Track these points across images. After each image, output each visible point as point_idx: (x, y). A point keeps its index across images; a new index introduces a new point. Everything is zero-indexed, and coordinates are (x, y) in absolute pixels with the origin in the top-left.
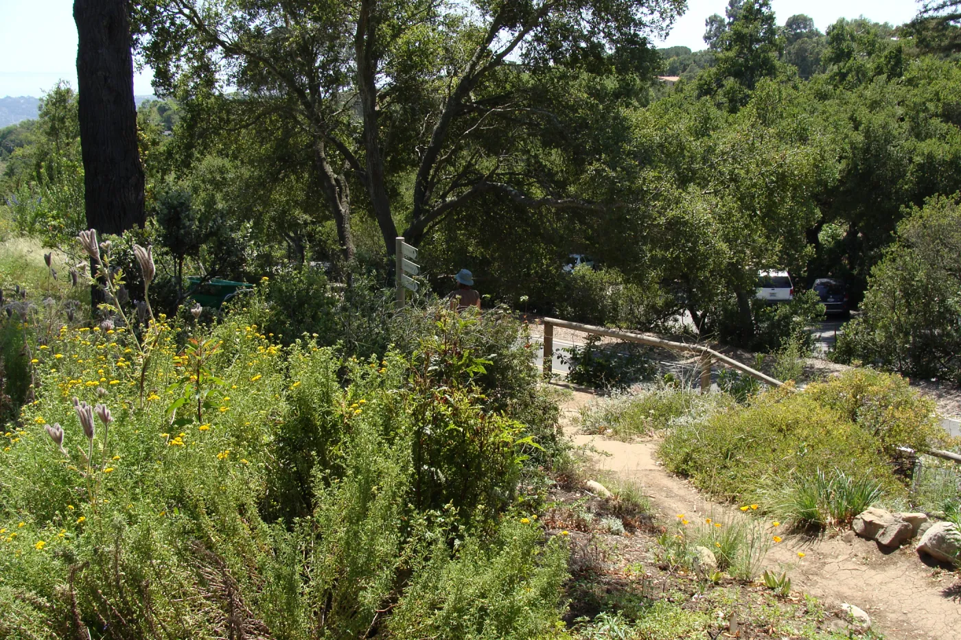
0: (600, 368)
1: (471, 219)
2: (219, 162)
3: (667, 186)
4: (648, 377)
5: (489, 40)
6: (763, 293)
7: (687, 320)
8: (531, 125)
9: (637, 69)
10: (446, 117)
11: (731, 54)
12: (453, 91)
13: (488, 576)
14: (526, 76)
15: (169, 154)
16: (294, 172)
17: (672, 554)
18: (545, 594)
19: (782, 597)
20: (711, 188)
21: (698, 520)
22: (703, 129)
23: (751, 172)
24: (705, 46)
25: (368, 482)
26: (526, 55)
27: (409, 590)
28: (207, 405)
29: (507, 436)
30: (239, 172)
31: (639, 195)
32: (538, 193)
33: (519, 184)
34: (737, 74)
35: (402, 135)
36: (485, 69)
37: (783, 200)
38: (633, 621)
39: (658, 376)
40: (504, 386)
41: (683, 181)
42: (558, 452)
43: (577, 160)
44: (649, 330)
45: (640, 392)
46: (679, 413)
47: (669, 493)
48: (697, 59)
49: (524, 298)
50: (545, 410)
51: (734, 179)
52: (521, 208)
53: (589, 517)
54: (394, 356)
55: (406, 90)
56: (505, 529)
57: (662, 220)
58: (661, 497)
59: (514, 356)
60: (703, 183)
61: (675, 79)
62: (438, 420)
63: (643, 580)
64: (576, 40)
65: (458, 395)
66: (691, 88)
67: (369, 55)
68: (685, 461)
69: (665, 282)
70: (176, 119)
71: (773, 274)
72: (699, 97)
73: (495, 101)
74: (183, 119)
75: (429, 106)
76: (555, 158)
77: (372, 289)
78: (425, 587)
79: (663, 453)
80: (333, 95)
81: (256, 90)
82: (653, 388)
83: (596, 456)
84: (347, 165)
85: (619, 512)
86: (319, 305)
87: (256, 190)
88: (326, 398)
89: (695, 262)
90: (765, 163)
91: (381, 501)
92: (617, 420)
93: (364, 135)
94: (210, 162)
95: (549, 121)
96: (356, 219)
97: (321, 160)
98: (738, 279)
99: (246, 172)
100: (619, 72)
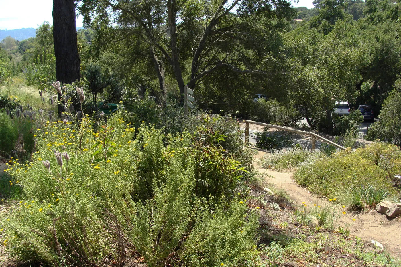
0: (269, 141)
1: (215, 79)
2: (110, 55)
3: (298, 65)
4: (289, 145)
5: (223, 4)
6: (337, 111)
7: (305, 122)
8: (241, 39)
9: (285, 16)
10: (205, 36)
11: (325, 10)
12: (208, 25)
13: (226, 225)
14: (238, 19)
15: (90, 51)
16: (142, 59)
17: (300, 218)
18: (249, 233)
19: (346, 237)
20: (316, 66)
21: (311, 205)
22: (313, 41)
23: (334, 59)
24: (313, 7)
25: (177, 185)
26: (239, 10)
27: (193, 230)
28: (109, 153)
29: (234, 167)
30: (118, 59)
31: (286, 68)
32: (243, 68)
33: (236, 64)
34: (327, 18)
35: (186, 43)
36: (221, 16)
37: (347, 71)
38: (284, 246)
39: (294, 145)
40: (229, 148)
41: (305, 63)
42: (252, 176)
43: (260, 54)
44: (289, 126)
45: (285, 151)
46: (302, 160)
47: (299, 193)
48: (310, 12)
49: (237, 112)
50: (247, 158)
51: (326, 62)
52: (236, 74)
53: (265, 203)
54: (186, 133)
55: (189, 25)
56: (233, 206)
57: (296, 79)
58: (294, 195)
59: (234, 135)
60: (313, 64)
61: (300, 21)
62: (205, 160)
63: (288, 229)
64: (260, 4)
65: (213, 150)
66: (308, 24)
67: (173, 10)
68: (305, 180)
69: (296, 106)
70: (92, 37)
71: (342, 103)
72: (311, 28)
73: (226, 29)
74: (96, 37)
75: (198, 31)
76: (251, 54)
77: (175, 107)
78: (200, 229)
79: (296, 177)
80: (158, 27)
81: (126, 25)
82: (291, 150)
83: (268, 178)
84: (164, 56)
85: (277, 201)
86: (153, 114)
87: (126, 66)
88: (158, 150)
89: (309, 97)
90: (339, 55)
91: (182, 193)
92: (276, 163)
93: (171, 43)
94: (106, 55)
95: (249, 37)
96: (167, 78)
97: (153, 54)
98: (327, 104)
99: (122, 59)
100: (278, 17)
